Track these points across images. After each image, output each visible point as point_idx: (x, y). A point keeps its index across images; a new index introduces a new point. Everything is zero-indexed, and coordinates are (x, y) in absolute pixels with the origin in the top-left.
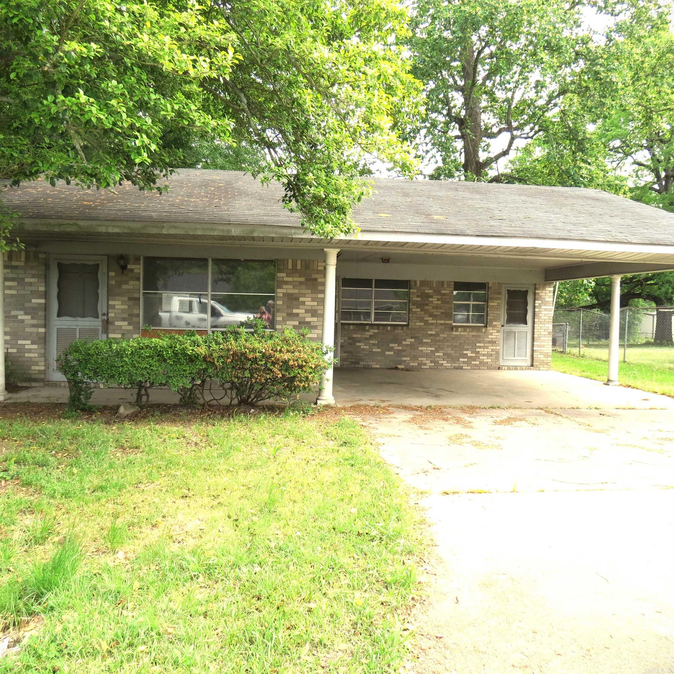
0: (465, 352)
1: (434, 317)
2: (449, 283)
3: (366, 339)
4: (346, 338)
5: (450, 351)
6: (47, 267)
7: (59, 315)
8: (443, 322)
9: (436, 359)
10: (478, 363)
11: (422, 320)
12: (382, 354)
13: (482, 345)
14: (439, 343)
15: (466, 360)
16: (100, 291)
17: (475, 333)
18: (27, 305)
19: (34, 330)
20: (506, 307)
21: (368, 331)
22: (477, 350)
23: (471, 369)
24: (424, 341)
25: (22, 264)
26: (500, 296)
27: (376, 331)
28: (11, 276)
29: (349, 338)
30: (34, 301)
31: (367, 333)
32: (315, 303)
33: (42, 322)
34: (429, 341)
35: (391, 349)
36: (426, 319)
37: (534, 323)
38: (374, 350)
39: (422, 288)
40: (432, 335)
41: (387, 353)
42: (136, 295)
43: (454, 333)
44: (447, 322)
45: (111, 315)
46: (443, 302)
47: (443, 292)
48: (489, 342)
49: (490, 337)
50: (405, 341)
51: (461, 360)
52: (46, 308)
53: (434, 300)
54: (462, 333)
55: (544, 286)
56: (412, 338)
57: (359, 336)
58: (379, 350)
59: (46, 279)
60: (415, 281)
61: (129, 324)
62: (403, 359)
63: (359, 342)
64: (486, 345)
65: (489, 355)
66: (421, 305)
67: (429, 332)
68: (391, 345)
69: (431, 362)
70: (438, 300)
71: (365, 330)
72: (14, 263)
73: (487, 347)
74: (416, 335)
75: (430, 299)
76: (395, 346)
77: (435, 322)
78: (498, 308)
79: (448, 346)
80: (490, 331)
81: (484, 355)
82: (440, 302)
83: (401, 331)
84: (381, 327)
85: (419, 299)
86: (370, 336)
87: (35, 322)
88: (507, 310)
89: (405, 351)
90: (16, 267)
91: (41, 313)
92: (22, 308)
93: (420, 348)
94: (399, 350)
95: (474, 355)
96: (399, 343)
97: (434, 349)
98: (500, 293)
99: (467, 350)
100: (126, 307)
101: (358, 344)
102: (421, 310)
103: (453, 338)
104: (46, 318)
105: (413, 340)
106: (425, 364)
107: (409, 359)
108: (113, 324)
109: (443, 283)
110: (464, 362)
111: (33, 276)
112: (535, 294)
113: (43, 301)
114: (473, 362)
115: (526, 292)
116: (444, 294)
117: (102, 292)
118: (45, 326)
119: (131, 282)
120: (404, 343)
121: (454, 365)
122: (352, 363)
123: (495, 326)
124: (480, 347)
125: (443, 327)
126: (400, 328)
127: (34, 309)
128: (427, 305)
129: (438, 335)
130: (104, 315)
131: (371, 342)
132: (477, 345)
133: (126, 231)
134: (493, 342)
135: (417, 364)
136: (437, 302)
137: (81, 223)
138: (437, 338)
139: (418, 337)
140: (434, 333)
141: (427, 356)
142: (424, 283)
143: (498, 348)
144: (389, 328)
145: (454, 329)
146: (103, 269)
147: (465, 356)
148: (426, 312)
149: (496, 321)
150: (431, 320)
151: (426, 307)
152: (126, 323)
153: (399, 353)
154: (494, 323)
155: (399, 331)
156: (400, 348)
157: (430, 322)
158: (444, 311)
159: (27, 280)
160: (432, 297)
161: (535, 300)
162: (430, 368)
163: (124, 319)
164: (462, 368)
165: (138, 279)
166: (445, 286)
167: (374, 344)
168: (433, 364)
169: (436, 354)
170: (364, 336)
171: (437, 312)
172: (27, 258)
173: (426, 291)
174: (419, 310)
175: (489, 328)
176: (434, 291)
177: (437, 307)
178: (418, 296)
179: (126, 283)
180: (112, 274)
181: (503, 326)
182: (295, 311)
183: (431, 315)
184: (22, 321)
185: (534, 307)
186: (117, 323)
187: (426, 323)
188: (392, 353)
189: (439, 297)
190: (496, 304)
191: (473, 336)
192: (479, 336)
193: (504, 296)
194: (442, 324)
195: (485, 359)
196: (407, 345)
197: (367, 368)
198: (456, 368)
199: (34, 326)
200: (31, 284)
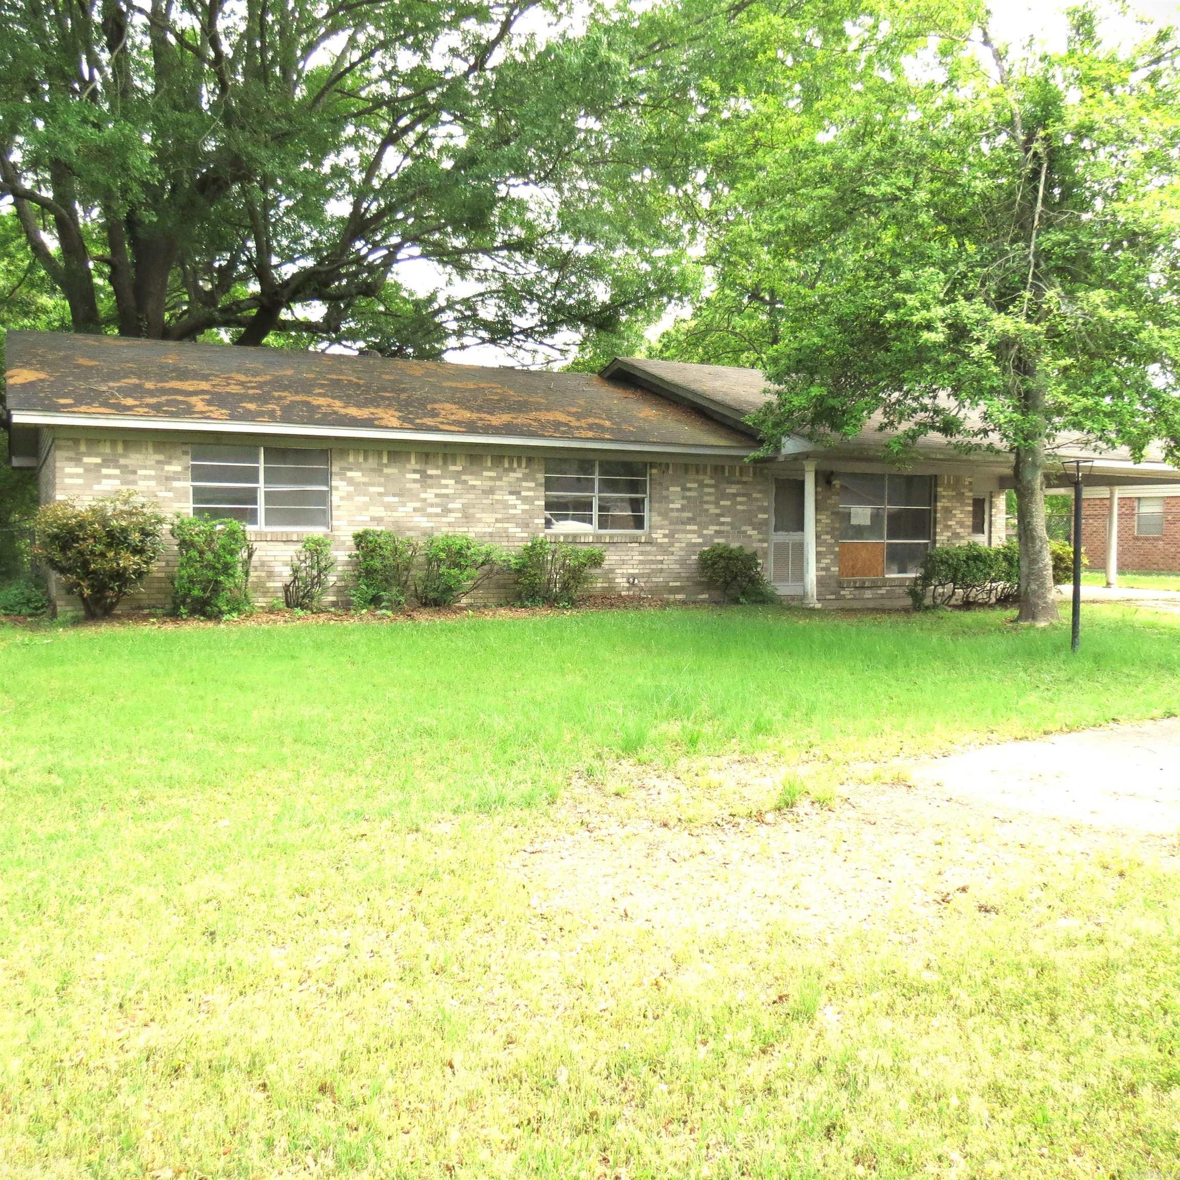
6: (768, 483)
7: (776, 530)
18: (754, 520)
25: (750, 479)
28: (742, 491)
30: (760, 516)
33: (765, 537)
37: (990, 532)
42: (836, 510)
52: (766, 523)
55: (999, 494)
59: (767, 494)
61: (831, 538)
72: (745, 479)
87: (760, 537)
90: (745, 483)
91: (763, 528)
92: (749, 523)
100: (829, 521)
104: (767, 533)
111: (760, 492)
112: (991, 502)
113: (764, 516)
115: (984, 500)
118: (767, 541)
119: (834, 497)
127: (760, 524)
152: (828, 537)
159: (754, 495)
161: (991, 508)
163: (827, 533)
165: (839, 494)
172: (755, 474)
182: (950, 523)
184: (750, 536)
185: (991, 516)
199: (759, 541)
200: (756, 499)
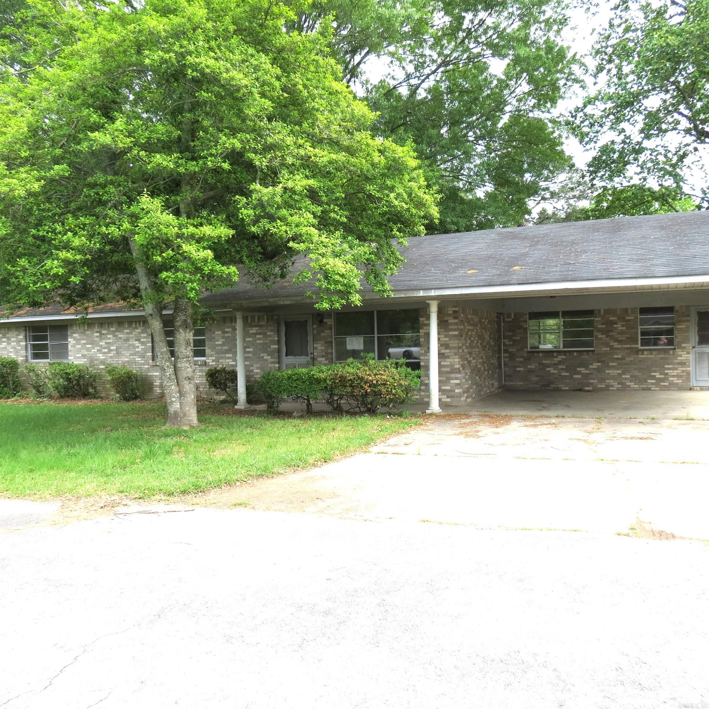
0: (653, 374)
1: (620, 342)
2: (633, 310)
3: (555, 364)
4: (537, 364)
5: (636, 373)
6: (279, 325)
7: (286, 356)
8: (629, 346)
9: (624, 381)
10: (667, 384)
11: (607, 345)
12: (570, 377)
13: (671, 366)
14: (625, 366)
15: (654, 381)
16: (308, 338)
17: (662, 356)
18: (268, 349)
19: (272, 365)
20: (697, 329)
21: (556, 357)
22: (666, 372)
23: (660, 390)
24: (611, 364)
25: (265, 323)
26: (688, 318)
27: (564, 357)
28: (260, 331)
29: (539, 364)
30: (272, 347)
31: (555, 359)
32: (447, 339)
33: (277, 360)
34: (616, 364)
35: (579, 373)
36: (611, 344)
38: (563, 374)
39: (607, 316)
40: (618, 359)
41: (575, 376)
42: (330, 340)
43: (640, 356)
44: (632, 346)
45: (315, 354)
46: (627, 328)
47: (627, 318)
48: (679, 364)
49: (679, 358)
50: (592, 364)
51: (649, 381)
52: (279, 351)
53: (619, 327)
54: (649, 356)
56: (599, 362)
57: (549, 362)
58: (568, 374)
59: (278, 333)
60: (599, 311)
61: (326, 360)
62: (591, 381)
63: (549, 367)
64: (675, 366)
65: (678, 376)
66: (605, 332)
67: (615, 356)
68: (578, 369)
69: (618, 384)
70: (623, 326)
71: (553, 357)
72: (261, 323)
73: (676, 369)
74: (604, 359)
75: (615, 326)
76: (583, 370)
77: (620, 346)
78: (687, 330)
79: (635, 369)
80: (679, 353)
81: (673, 376)
82: (624, 328)
83: (587, 357)
84: (567, 354)
85: (604, 326)
86: (559, 361)
87: (273, 360)
88: (698, 331)
89: (592, 374)
90: (262, 326)
91: (276, 354)
92: (265, 351)
93: (607, 372)
94: (586, 374)
95: (662, 376)
96: (586, 367)
97: (620, 372)
98: (688, 316)
99: (655, 372)
100: (324, 348)
101: (547, 369)
102: (607, 336)
103: (640, 361)
104: (279, 357)
105: (599, 364)
106: (613, 386)
107: (596, 381)
108: (316, 359)
109: (626, 310)
110: (652, 384)
111: (271, 331)
113: (277, 346)
114: (662, 384)
116: (629, 320)
117: (310, 338)
118: (279, 363)
119: (326, 331)
120: (590, 367)
121: (643, 386)
122: (544, 386)
123: (684, 348)
124: (669, 369)
125: (629, 351)
126: (585, 353)
127: (272, 352)
128: (612, 331)
129: (624, 359)
130: (311, 354)
131: (560, 367)
132: (666, 366)
133: (294, 302)
134: (683, 364)
135: (604, 386)
136: (622, 328)
137: (271, 300)
138: (623, 361)
139: (604, 361)
140: (620, 356)
141: (613, 378)
142: (608, 312)
143: (688, 369)
144: (575, 354)
145: (640, 353)
146: (310, 323)
147: (654, 377)
148: (612, 337)
149: (684, 343)
150: (616, 345)
151: (611, 334)
152: (324, 359)
153: (586, 376)
154: (683, 345)
155: (585, 356)
156: (587, 372)
157: (615, 346)
158: (629, 336)
159: (268, 333)
160: (616, 324)
162: (618, 389)
163: (323, 356)
164: (649, 389)
165: (331, 329)
166: (630, 312)
167: (562, 369)
168: (620, 386)
169: (623, 376)
170: (552, 362)
171: (623, 338)
172: (268, 320)
173: (611, 319)
174: (604, 336)
175: (677, 350)
176: (618, 318)
177: (622, 333)
178: (602, 324)
179: (323, 332)
180: (315, 326)
181: (694, 347)
183: (616, 340)
184: (266, 360)
186: (318, 359)
187: (612, 348)
188: (580, 376)
189: (624, 323)
190: (684, 326)
191: (661, 358)
192: (667, 358)
193: (694, 318)
194: (628, 348)
195: (675, 380)
196: (594, 369)
197: (557, 390)
198: (644, 389)
199: (272, 363)
200: (270, 336)
